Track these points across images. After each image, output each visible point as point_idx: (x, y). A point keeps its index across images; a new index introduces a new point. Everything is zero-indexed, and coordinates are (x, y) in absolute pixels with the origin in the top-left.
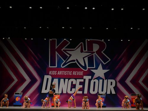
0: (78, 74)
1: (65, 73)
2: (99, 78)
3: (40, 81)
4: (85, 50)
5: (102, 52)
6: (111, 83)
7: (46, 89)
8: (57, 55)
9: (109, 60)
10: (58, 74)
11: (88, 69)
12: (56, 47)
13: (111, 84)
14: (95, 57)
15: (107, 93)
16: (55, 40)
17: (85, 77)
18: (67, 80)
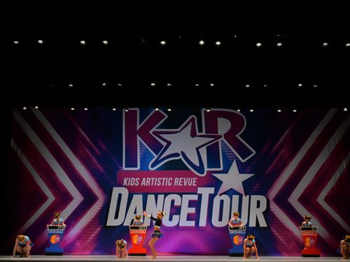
0: (185, 184)
1: (157, 182)
2: (231, 192)
3: (103, 200)
4: (200, 131)
5: (237, 136)
6: (258, 202)
7: (116, 217)
8: (141, 144)
9: (252, 153)
10: (143, 183)
11: (208, 171)
12: (139, 127)
13: (258, 206)
14: (222, 147)
15: (250, 226)
16: (136, 111)
17: (200, 190)
18: (161, 197)
